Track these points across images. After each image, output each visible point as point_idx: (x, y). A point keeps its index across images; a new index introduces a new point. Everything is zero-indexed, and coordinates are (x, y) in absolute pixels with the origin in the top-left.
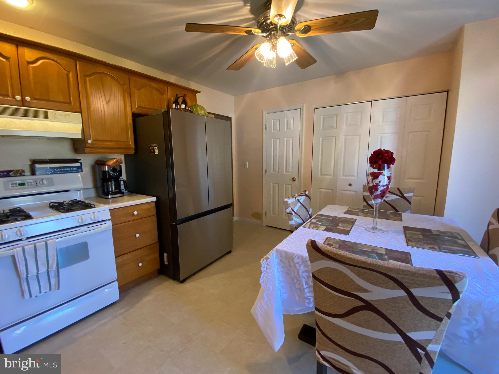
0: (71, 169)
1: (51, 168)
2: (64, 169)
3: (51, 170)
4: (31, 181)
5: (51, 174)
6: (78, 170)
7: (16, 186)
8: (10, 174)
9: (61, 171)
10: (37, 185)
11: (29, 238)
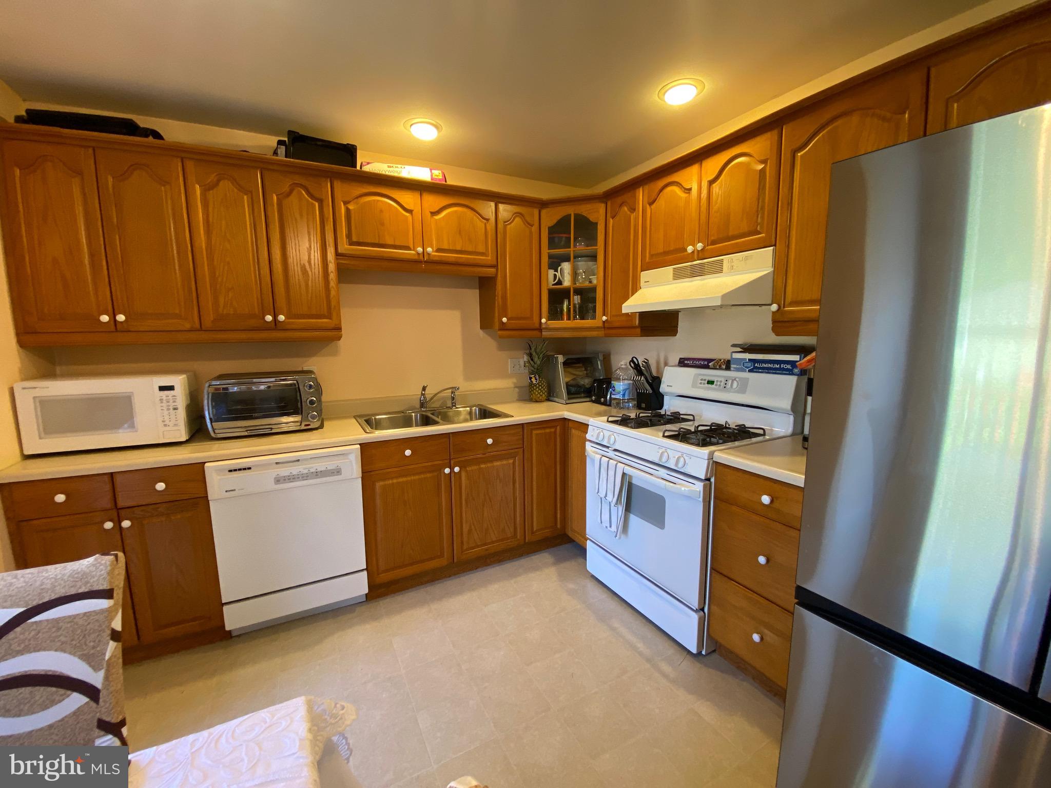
0: (780, 366)
1: (750, 360)
2: (770, 365)
3: (749, 364)
4: (719, 379)
5: (750, 371)
6: (791, 370)
7: (704, 384)
8: (710, 364)
9: (764, 368)
10: (725, 387)
11: (616, 450)
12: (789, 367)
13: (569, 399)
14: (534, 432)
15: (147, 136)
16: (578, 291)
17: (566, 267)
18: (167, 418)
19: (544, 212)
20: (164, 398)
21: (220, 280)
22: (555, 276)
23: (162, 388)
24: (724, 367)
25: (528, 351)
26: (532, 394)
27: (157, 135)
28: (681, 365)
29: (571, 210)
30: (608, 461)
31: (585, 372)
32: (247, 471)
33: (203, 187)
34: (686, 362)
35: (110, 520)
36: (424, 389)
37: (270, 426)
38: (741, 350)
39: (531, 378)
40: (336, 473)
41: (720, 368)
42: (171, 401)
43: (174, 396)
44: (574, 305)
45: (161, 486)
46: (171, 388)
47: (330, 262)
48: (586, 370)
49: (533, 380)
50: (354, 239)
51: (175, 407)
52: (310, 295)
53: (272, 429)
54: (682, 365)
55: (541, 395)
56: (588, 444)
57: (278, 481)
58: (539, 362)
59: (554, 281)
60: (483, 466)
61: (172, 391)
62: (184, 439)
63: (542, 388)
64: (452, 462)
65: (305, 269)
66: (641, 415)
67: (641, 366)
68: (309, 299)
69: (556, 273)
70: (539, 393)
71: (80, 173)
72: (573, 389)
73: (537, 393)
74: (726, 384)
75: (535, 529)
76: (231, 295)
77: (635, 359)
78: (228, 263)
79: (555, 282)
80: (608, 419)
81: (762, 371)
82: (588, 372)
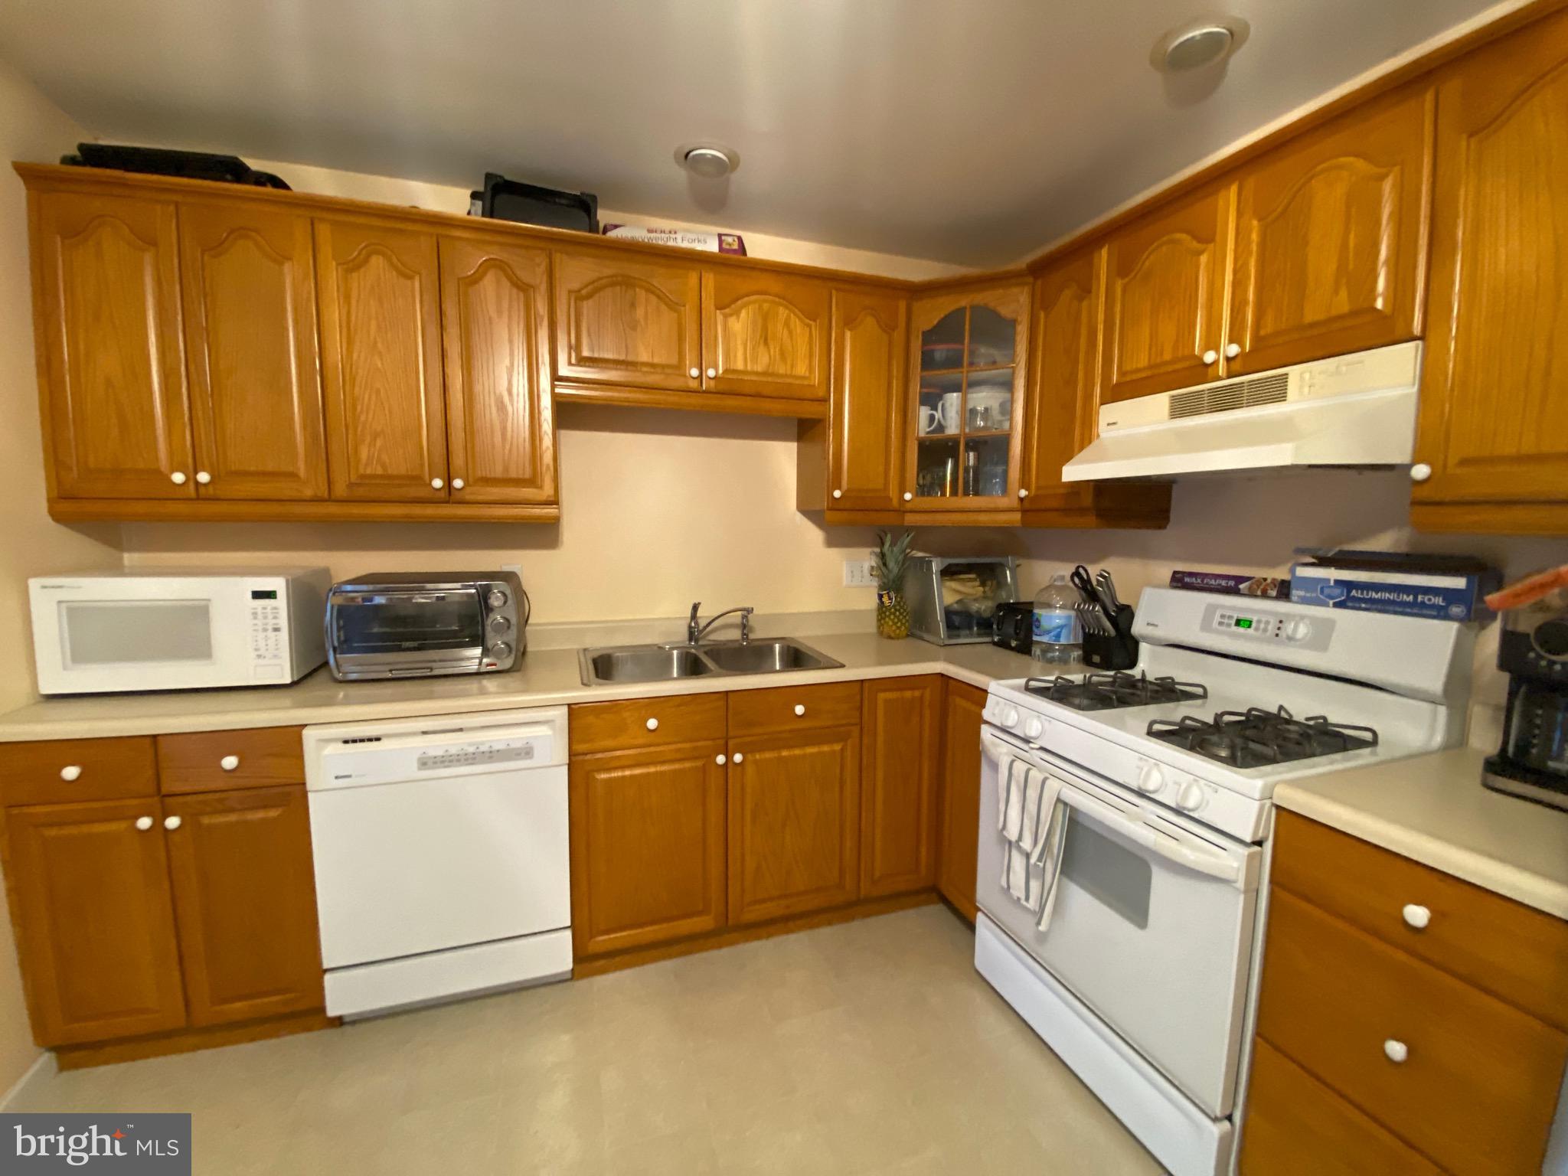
0: (1416, 598)
1: (1338, 582)
2: (1387, 595)
3: (1337, 591)
4: (1264, 618)
5: (1337, 605)
6: (1444, 609)
7: (1229, 625)
8: (1242, 586)
9: (1372, 601)
10: (1277, 635)
11: (1042, 749)
12: (1439, 601)
13: (950, 637)
14: (882, 696)
15: (263, 184)
16: (974, 444)
17: (953, 399)
18: (262, 644)
19: (917, 306)
20: (259, 611)
21: (363, 418)
22: (932, 418)
23: (258, 595)
24: (1274, 593)
25: (878, 550)
26: (882, 625)
27: (277, 183)
28: (1175, 584)
29: (964, 301)
30: (1028, 772)
31: (981, 589)
32: (375, 743)
33: (345, 266)
34: (1187, 580)
35: (148, 815)
36: (695, 608)
37: (429, 665)
38: (1313, 560)
39: (881, 597)
40: (523, 754)
41: (1265, 595)
42: (270, 616)
43: (275, 608)
44: (966, 470)
45: (230, 762)
46: (270, 595)
47: (544, 391)
48: (983, 584)
49: (885, 599)
50: (586, 353)
51: (275, 626)
52: (508, 447)
53: (431, 669)
54: (1180, 585)
55: (898, 628)
56: (984, 728)
57: (424, 763)
58: (895, 570)
59: (930, 426)
60: (785, 753)
61: (272, 600)
62: (288, 680)
63: (901, 614)
64: (731, 743)
65: (502, 402)
66: (1095, 679)
67: (1094, 583)
68: (507, 452)
69: (934, 412)
70: (895, 624)
71: (153, 243)
72: (957, 620)
73: (891, 623)
74: (1279, 629)
75: (877, 874)
76: (379, 443)
77: (1081, 571)
78: (378, 392)
79: (932, 428)
80: (1027, 682)
81: (1368, 606)
82: (987, 589)
